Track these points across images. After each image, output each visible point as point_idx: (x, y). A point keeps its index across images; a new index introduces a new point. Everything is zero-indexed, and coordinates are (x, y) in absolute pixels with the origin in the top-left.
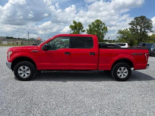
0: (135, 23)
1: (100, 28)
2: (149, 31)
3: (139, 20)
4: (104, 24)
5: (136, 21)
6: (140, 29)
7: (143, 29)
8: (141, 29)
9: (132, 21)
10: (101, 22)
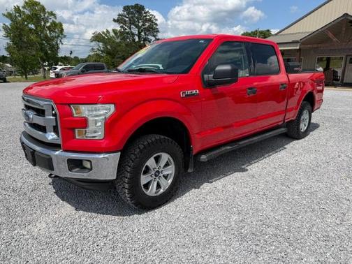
0: (127, 19)
1: (43, 23)
2: (153, 39)
3: (132, 13)
4: (52, 14)
5: (128, 14)
6: (137, 33)
7: (143, 33)
8: (139, 33)
9: (119, 15)
10: (43, 9)
